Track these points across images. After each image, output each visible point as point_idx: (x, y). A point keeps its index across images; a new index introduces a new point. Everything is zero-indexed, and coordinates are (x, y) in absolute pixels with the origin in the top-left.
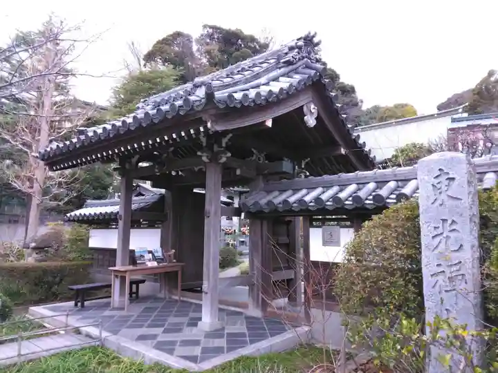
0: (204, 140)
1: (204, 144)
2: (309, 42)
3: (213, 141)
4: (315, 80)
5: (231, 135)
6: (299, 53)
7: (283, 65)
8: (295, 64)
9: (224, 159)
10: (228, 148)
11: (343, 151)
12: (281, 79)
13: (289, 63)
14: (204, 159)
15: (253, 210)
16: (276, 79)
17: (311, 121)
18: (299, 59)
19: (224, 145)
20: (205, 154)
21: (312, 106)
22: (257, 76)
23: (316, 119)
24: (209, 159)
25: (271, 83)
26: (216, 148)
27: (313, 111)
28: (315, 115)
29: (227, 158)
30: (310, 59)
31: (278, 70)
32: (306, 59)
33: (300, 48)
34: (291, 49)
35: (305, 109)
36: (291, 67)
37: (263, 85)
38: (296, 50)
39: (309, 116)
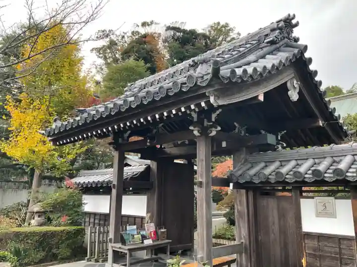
0: (195, 116)
1: (195, 120)
2: (288, 24)
3: (203, 116)
4: (298, 57)
5: (220, 110)
6: (280, 33)
7: (266, 45)
8: (278, 43)
9: (214, 133)
10: (217, 122)
11: (321, 123)
12: (268, 56)
13: (272, 43)
14: (196, 133)
15: (242, 181)
16: (263, 57)
17: (294, 96)
18: (281, 40)
19: (213, 120)
20: (196, 129)
21: (295, 82)
22: (243, 55)
23: (299, 93)
24: (200, 133)
25: (260, 60)
26: (206, 123)
27: (296, 86)
28: (298, 90)
29: (217, 131)
30: (289, 39)
31: (260, 50)
32: (286, 39)
33: (280, 29)
34: (273, 30)
35: (289, 85)
36: (274, 47)
37: (254, 62)
38: (278, 31)
39: (292, 90)
